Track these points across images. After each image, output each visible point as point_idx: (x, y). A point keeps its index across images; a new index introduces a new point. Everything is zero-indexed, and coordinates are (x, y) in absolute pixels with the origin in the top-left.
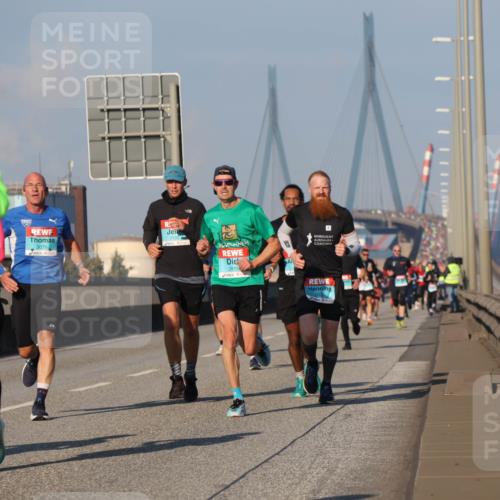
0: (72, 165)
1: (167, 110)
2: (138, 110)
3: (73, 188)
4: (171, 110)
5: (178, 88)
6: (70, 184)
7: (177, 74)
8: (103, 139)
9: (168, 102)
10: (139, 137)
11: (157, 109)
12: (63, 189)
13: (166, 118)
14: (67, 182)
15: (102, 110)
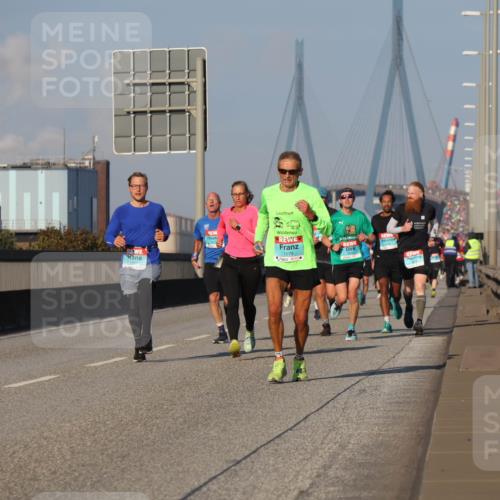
0: (96, 139)
1: (193, 85)
2: (164, 84)
3: (96, 163)
4: (197, 86)
5: (204, 62)
6: (94, 158)
7: (204, 48)
8: (129, 113)
9: (195, 77)
10: (164, 112)
11: (183, 83)
12: (87, 163)
13: (192, 92)
14: (91, 157)
15: (128, 85)
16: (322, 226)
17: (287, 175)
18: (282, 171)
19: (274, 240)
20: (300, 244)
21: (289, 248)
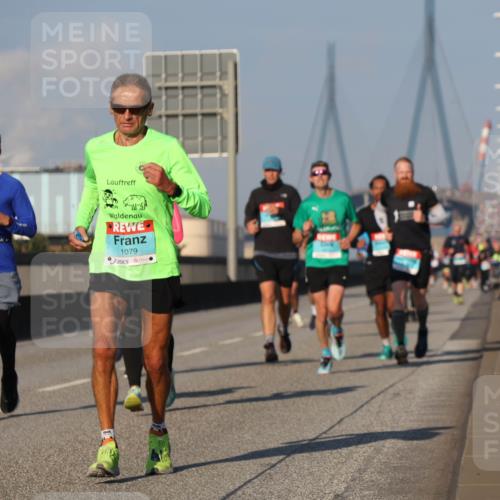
1: (225, 88)
2: (195, 87)
4: (228, 87)
5: (235, 65)
7: (235, 51)
8: (160, 117)
9: (226, 79)
10: (195, 115)
11: (215, 87)
15: (160, 88)
16: (191, 204)
17: (127, 115)
18: (119, 110)
19: (105, 227)
20: (149, 235)
21: (129, 242)
